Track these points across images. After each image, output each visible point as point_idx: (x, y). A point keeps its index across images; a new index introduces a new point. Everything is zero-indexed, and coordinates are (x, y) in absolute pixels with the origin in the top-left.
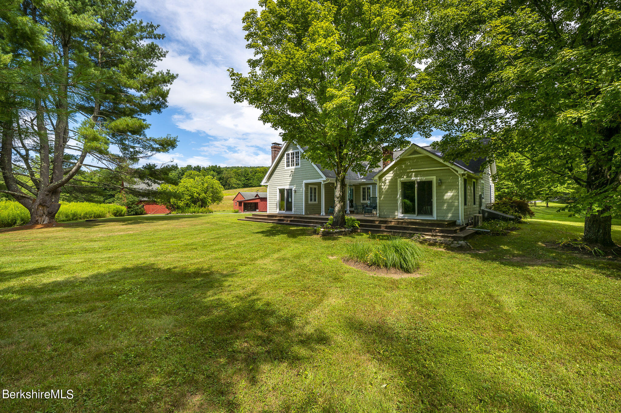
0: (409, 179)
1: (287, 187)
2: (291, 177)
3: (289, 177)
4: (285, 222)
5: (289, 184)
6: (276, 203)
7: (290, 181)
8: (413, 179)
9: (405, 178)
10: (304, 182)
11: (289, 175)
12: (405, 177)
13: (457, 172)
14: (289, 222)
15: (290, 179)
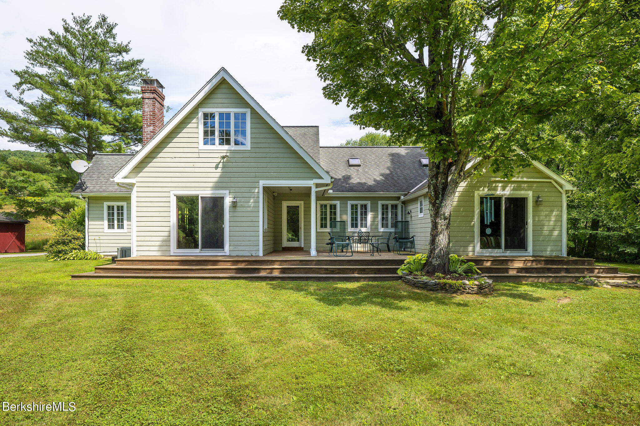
0: (493, 192)
1: (208, 193)
2: (219, 170)
3: (214, 170)
4: (263, 274)
5: (211, 185)
6: (167, 229)
7: (215, 180)
8: (498, 192)
9: (484, 191)
10: (263, 183)
11: (214, 165)
12: (486, 189)
13: (561, 186)
14: (276, 274)
15: (218, 175)
